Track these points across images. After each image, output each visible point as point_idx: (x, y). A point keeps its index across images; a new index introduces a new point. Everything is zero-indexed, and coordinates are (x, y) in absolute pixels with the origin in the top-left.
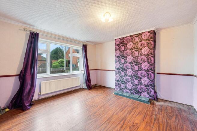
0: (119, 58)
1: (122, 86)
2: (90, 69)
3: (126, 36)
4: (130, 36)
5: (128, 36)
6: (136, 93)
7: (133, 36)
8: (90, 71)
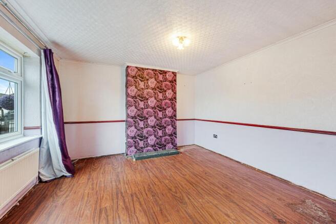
0: (135, 100)
1: (141, 144)
2: (65, 121)
3: (146, 67)
4: (153, 70)
5: (150, 69)
6: (160, 148)
7: (156, 70)
8: (65, 125)
